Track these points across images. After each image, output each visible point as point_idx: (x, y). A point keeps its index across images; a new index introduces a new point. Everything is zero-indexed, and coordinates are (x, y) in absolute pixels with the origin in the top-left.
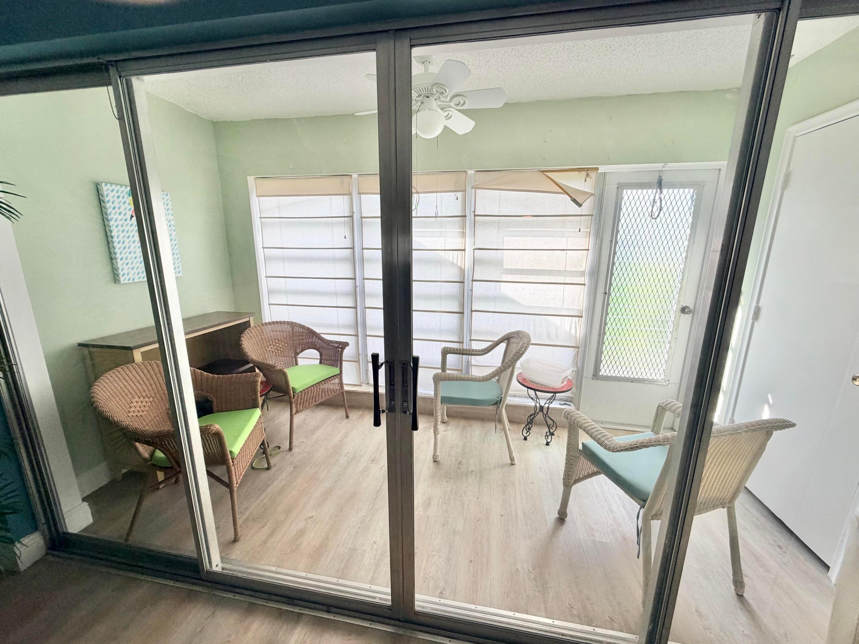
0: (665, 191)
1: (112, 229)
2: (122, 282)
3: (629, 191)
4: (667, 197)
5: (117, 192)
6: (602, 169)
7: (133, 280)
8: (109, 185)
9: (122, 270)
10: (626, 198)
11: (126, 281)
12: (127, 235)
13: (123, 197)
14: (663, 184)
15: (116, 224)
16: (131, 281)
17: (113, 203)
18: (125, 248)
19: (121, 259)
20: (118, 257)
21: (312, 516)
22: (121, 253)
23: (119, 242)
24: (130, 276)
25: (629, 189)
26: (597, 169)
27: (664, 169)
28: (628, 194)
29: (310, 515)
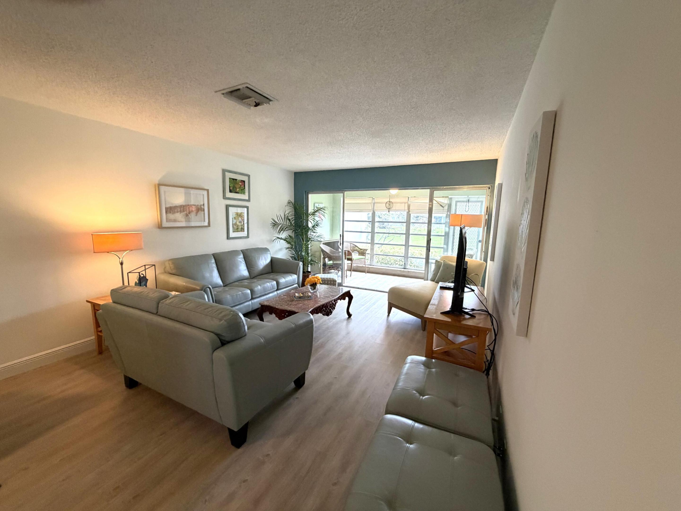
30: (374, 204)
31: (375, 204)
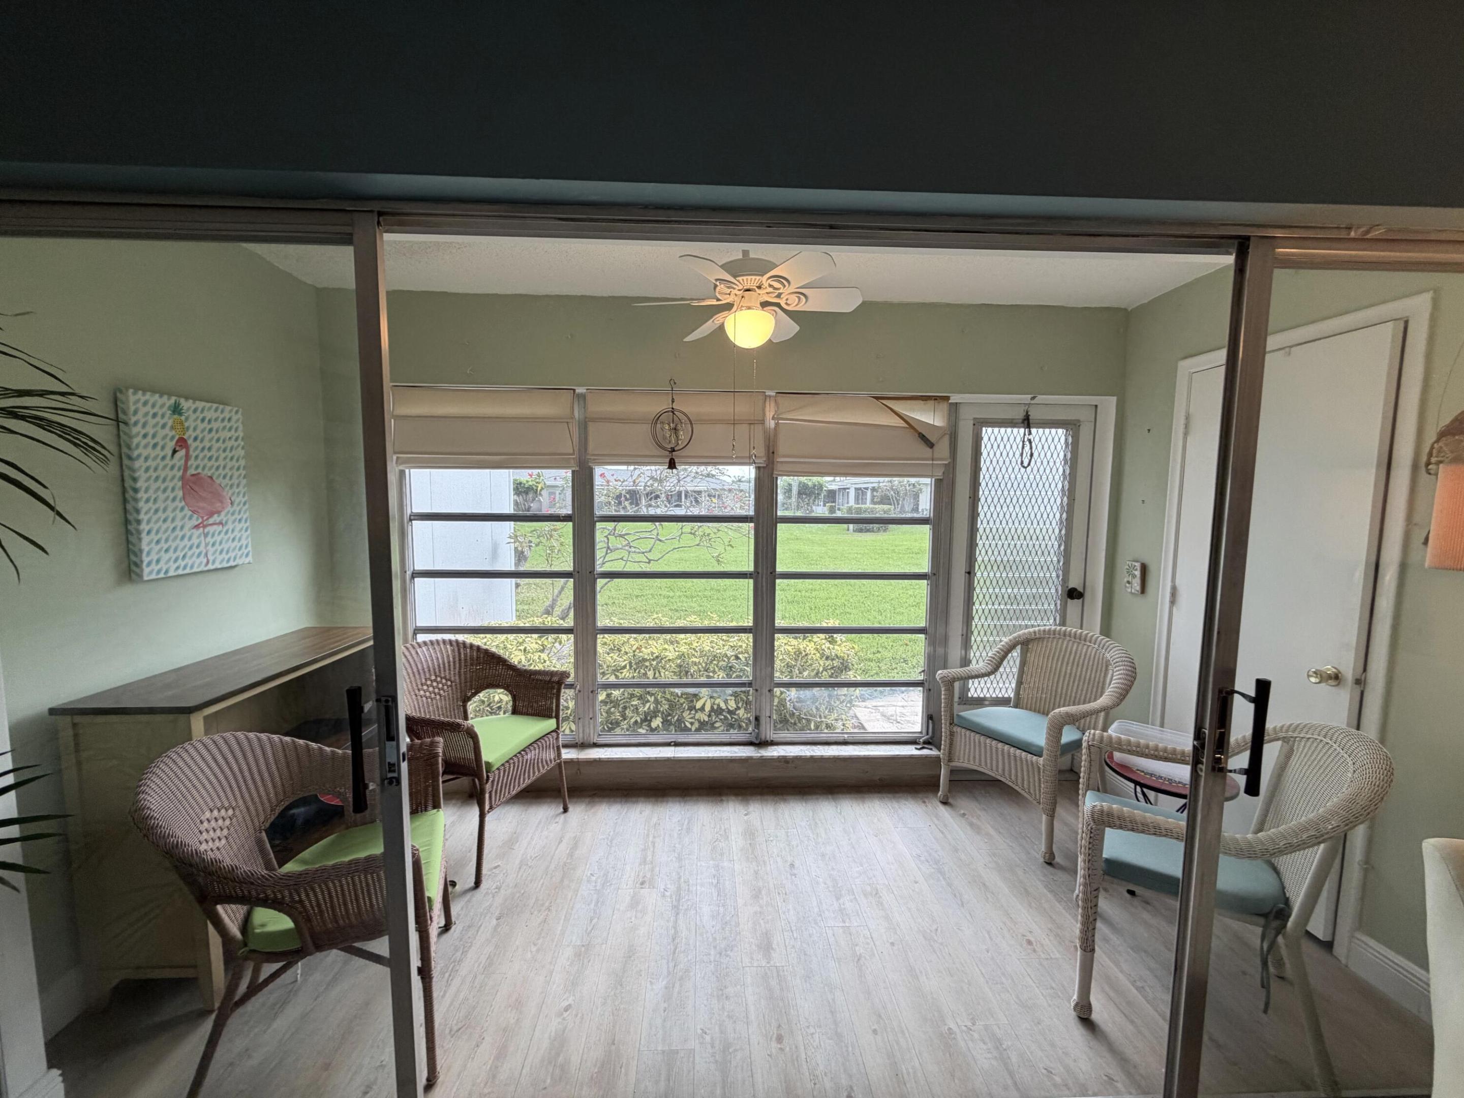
0: (1034, 431)
1: (137, 475)
2: (146, 578)
3: (990, 430)
4: (1037, 439)
5: (153, 406)
6: (955, 398)
7: (166, 572)
8: (140, 392)
9: (148, 553)
10: (985, 439)
11: (153, 576)
12: (163, 487)
13: (163, 416)
14: (1031, 421)
15: (145, 466)
16: (162, 575)
17: (144, 425)
18: (157, 511)
19: (149, 532)
20: (144, 529)
21: (570, 1005)
22: (149, 522)
23: (147, 501)
24: (162, 563)
25: (990, 426)
26: (948, 398)
27: (1032, 402)
28: (987, 433)
29: (566, 1003)
30: (584, 426)
31: (591, 427)
